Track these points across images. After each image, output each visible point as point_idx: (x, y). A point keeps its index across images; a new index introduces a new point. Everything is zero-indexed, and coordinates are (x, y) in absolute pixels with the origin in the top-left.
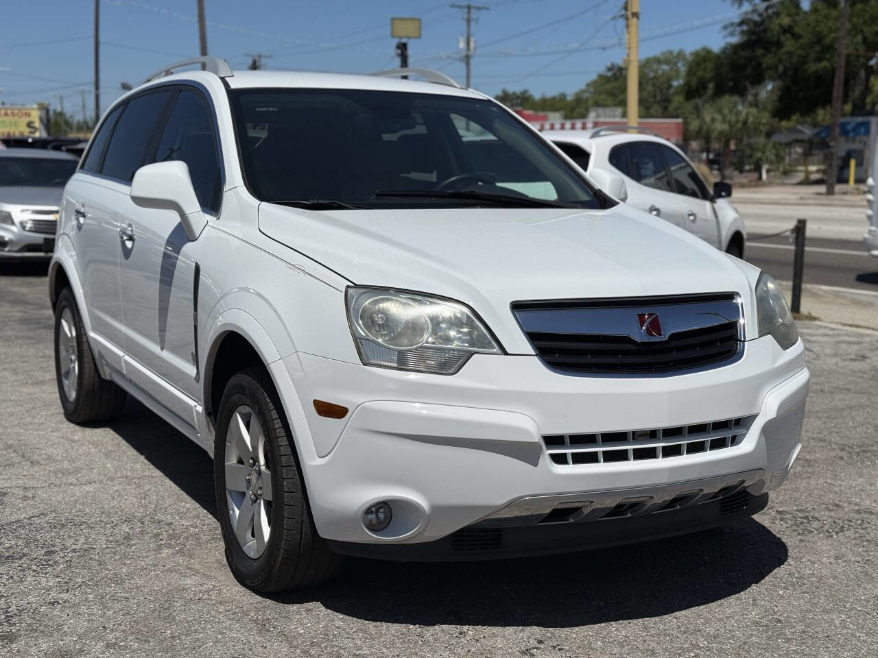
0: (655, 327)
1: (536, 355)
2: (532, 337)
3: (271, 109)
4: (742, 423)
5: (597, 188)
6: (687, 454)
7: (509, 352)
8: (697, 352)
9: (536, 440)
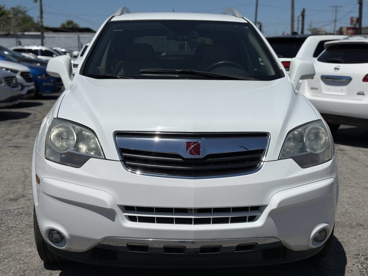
0: (197, 149)
1: (120, 161)
2: (121, 151)
3: (120, 30)
4: (259, 209)
5: (281, 69)
6: (212, 224)
7: (107, 158)
8: (229, 166)
9: (110, 208)
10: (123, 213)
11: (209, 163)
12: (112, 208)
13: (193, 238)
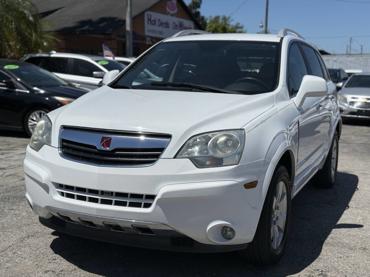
0: (108, 143)
1: (58, 148)
2: (62, 140)
7: (52, 146)
9: (43, 183)
10: (56, 188)
11: (118, 156)
12: (45, 183)
13: (96, 214)
